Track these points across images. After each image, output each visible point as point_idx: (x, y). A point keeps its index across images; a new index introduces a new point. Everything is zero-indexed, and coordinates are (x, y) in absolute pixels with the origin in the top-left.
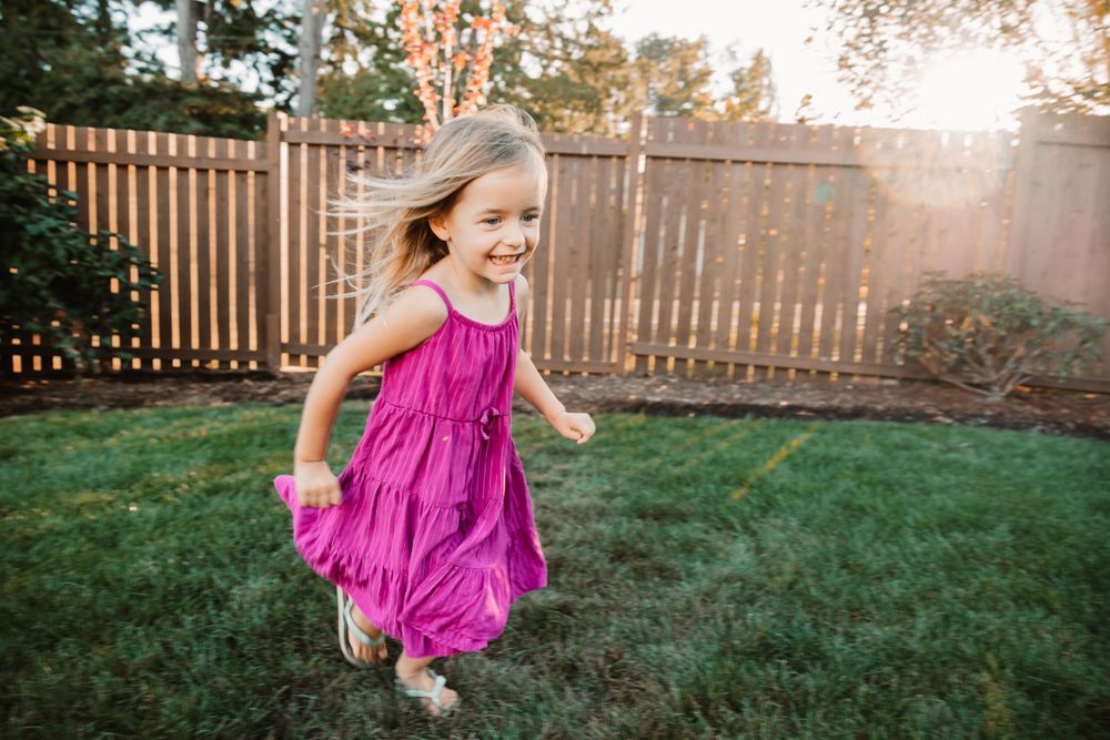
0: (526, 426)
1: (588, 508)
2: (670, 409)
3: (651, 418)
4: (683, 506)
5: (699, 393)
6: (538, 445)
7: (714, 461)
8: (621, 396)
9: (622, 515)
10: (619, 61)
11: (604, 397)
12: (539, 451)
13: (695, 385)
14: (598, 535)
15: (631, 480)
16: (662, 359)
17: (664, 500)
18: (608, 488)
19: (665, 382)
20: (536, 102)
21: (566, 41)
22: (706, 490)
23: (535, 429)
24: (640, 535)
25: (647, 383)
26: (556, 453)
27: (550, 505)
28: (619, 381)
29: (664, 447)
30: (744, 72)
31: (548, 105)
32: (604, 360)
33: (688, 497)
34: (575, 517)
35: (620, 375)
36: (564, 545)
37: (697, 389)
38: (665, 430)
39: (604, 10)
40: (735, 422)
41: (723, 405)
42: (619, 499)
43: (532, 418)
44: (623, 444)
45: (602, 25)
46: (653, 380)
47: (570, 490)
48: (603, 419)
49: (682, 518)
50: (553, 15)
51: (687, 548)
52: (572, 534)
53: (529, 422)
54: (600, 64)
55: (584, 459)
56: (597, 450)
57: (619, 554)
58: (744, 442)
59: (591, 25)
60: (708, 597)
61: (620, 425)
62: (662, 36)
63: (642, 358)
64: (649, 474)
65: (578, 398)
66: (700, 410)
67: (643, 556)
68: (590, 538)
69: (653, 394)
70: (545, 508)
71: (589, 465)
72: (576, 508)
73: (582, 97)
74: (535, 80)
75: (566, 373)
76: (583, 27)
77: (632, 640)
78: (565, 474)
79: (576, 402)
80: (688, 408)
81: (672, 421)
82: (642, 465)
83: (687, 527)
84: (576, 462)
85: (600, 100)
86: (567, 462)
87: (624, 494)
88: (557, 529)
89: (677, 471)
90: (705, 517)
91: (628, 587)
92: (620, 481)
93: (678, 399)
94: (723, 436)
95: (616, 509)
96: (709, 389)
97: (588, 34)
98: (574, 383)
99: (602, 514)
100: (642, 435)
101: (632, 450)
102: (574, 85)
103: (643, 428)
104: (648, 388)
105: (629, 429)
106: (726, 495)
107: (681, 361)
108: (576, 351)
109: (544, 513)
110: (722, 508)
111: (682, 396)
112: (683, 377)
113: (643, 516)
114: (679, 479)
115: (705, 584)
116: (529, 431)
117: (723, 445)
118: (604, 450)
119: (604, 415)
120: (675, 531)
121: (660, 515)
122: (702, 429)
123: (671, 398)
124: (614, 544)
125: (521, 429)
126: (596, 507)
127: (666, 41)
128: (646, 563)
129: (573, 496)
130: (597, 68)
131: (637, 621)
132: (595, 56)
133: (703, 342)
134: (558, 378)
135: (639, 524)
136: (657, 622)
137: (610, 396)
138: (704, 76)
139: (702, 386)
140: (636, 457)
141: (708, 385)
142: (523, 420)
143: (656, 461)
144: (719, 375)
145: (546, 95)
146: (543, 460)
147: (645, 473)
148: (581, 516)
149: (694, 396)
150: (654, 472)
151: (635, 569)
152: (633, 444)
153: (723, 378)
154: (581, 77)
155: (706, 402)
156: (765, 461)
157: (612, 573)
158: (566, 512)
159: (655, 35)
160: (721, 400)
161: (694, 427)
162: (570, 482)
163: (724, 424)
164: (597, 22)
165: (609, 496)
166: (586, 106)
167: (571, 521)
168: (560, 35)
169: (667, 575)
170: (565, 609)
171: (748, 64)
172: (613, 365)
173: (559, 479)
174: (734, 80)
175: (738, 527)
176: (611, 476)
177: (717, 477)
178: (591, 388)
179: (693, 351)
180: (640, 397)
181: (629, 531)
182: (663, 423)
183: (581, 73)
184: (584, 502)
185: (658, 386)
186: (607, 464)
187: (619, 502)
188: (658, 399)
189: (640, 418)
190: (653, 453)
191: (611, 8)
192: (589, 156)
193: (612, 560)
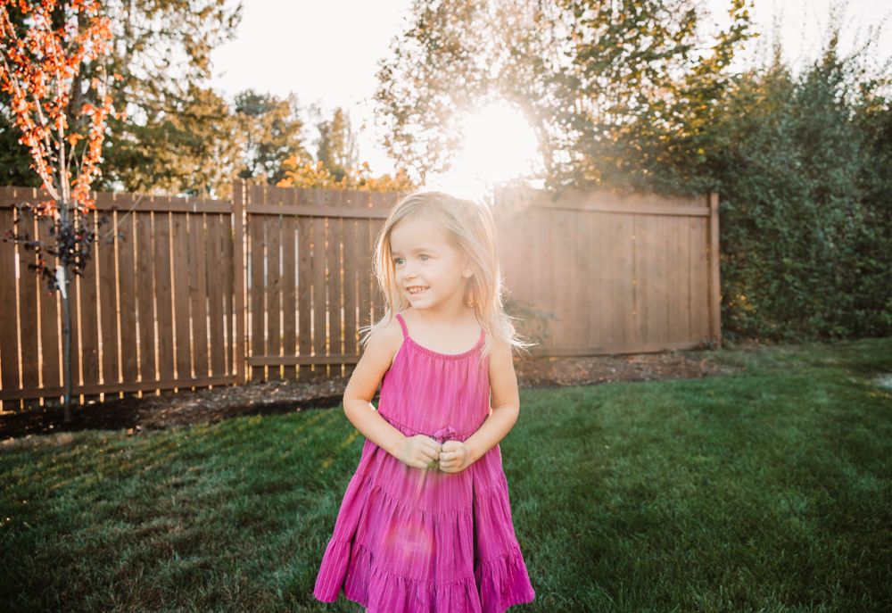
0: (161, 440)
1: (219, 495)
2: (282, 408)
3: (267, 417)
4: (289, 480)
5: (305, 391)
6: (172, 455)
7: (314, 443)
8: (243, 402)
9: (244, 495)
10: (220, 115)
11: (228, 405)
12: (175, 459)
13: (300, 385)
14: (227, 513)
15: (251, 468)
16: (274, 368)
17: (276, 478)
18: (233, 477)
19: (278, 386)
20: (145, 147)
21: (170, 96)
22: (306, 465)
23: (169, 441)
24: (258, 506)
25: (263, 388)
26: (190, 458)
27: (188, 499)
28: (241, 389)
29: (276, 438)
30: (328, 124)
31: (157, 150)
32: (227, 374)
33: (293, 473)
34: (209, 504)
35: (240, 385)
36: (201, 524)
37: (304, 388)
38: (278, 425)
39: (203, 73)
40: (331, 410)
41: (322, 398)
42: (243, 483)
43: (166, 432)
44: (245, 442)
45: (203, 86)
46: (269, 385)
47: (204, 484)
48: (227, 424)
49: (289, 488)
50: (155, 74)
51: (292, 507)
52: (207, 516)
53: (164, 436)
54: (203, 117)
55: (214, 458)
56: (223, 450)
57: (243, 521)
58: (335, 425)
59: (191, 85)
60: (305, 534)
61: (241, 428)
62: (257, 93)
63: (258, 370)
64: (266, 461)
65: (206, 409)
66: (304, 405)
67: (261, 519)
68: (221, 515)
69: (269, 397)
70: (184, 501)
71: (218, 463)
72: (209, 497)
73: (188, 144)
74: (141, 128)
75: (193, 389)
76: (185, 87)
77: (254, 574)
78: (198, 473)
79: (204, 412)
80: (296, 404)
81: (284, 417)
82: (258, 455)
83: (293, 493)
84: (207, 462)
85: (205, 147)
86: (200, 464)
87: (245, 480)
88: (195, 515)
89: (287, 454)
90: (305, 484)
91: (250, 541)
92: (243, 470)
93: (287, 399)
94: (321, 422)
95: (240, 491)
96: (312, 387)
97: (190, 93)
98: (201, 397)
99: (229, 497)
100: (260, 432)
101: (252, 445)
102: (181, 133)
103: (260, 426)
104: (264, 393)
105: (249, 429)
106: (320, 466)
107: (290, 368)
108: (201, 370)
109: (183, 506)
110: (316, 476)
111: (292, 395)
112: (292, 379)
113: (260, 493)
114: (287, 461)
115: (302, 527)
116: (165, 444)
117: (320, 430)
118: (229, 449)
119: (229, 420)
120: (283, 498)
121: (273, 489)
122: (305, 420)
123: (282, 399)
124: (240, 516)
125: (157, 443)
126: (224, 493)
127: (261, 98)
128: (262, 524)
129: (206, 488)
130: (201, 120)
131: (257, 561)
132: (198, 110)
133: (305, 351)
134: (188, 394)
135: (257, 498)
136: (270, 558)
137: (232, 404)
138: (296, 127)
139: (307, 385)
140: (255, 450)
141: (311, 384)
142: (158, 435)
143: (269, 451)
144: (320, 375)
145: (153, 142)
146: (179, 465)
147: (262, 461)
148: (212, 502)
149: (301, 394)
150: (268, 458)
151: (255, 529)
152: (251, 439)
153: (323, 377)
154: (186, 127)
155: (309, 398)
156: (348, 436)
157: (238, 536)
158: (201, 501)
159: (251, 92)
160: (321, 395)
161: (300, 419)
162: (203, 478)
163: (323, 413)
164: (197, 83)
165: (234, 483)
166: (192, 151)
167: (206, 507)
168: (164, 91)
169: (276, 527)
170: (205, 566)
171: (330, 118)
172: (234, 377)
173: (193, 478)
174: (320, 130)
175: (325, 485)
176: (236, 468)
177: (314, 454)
178: (216, 399)
179: (299, 359)
180: (258, 401)
181: (250, 505)
182: (276, 420)
183: (186, 124)
184: (215, 491)
185: (273, 390)
186: (233, 459)
187: (242, 486)
188: (272, 401)
189: (258, 419)
190: (268, 444)
191: (209, 72)
192: (200, 214)
193: (238, 527)
